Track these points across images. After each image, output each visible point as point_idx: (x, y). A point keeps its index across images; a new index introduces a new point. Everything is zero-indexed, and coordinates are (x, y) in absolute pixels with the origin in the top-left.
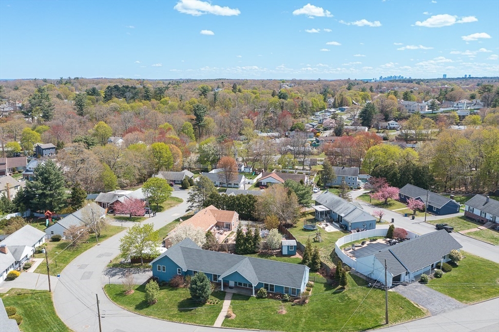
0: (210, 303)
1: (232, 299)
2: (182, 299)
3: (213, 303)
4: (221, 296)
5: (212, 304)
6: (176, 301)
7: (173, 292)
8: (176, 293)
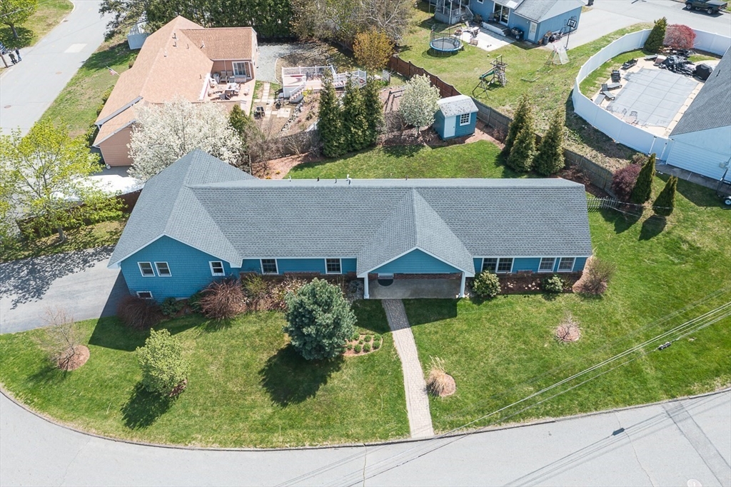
0: (357, 351)
1: (411, 325)
2: (265, 357)
3: (366, 350)
4: (374, 319)
5: (362, 354)
6: (247, 366)
7: (219, 333)
8: (232, 337)
